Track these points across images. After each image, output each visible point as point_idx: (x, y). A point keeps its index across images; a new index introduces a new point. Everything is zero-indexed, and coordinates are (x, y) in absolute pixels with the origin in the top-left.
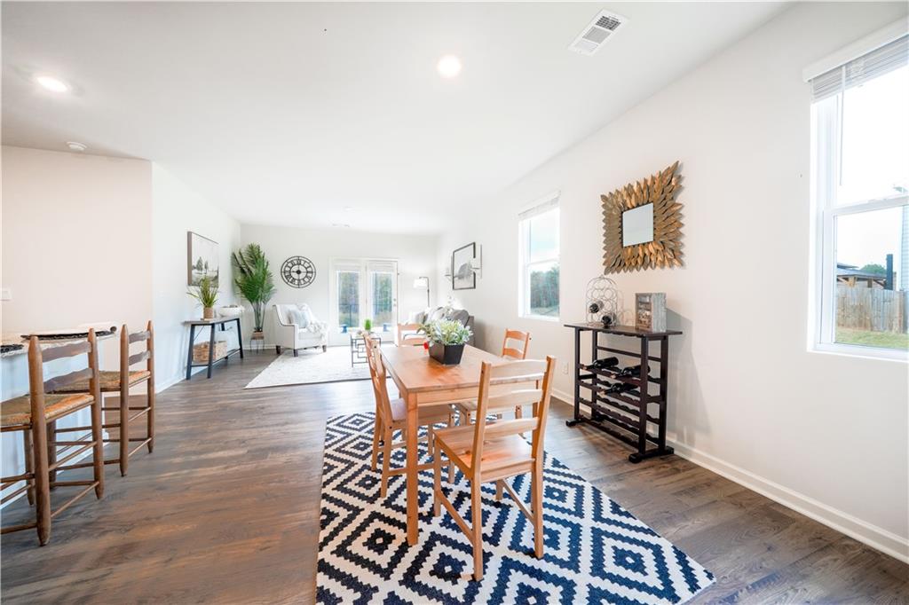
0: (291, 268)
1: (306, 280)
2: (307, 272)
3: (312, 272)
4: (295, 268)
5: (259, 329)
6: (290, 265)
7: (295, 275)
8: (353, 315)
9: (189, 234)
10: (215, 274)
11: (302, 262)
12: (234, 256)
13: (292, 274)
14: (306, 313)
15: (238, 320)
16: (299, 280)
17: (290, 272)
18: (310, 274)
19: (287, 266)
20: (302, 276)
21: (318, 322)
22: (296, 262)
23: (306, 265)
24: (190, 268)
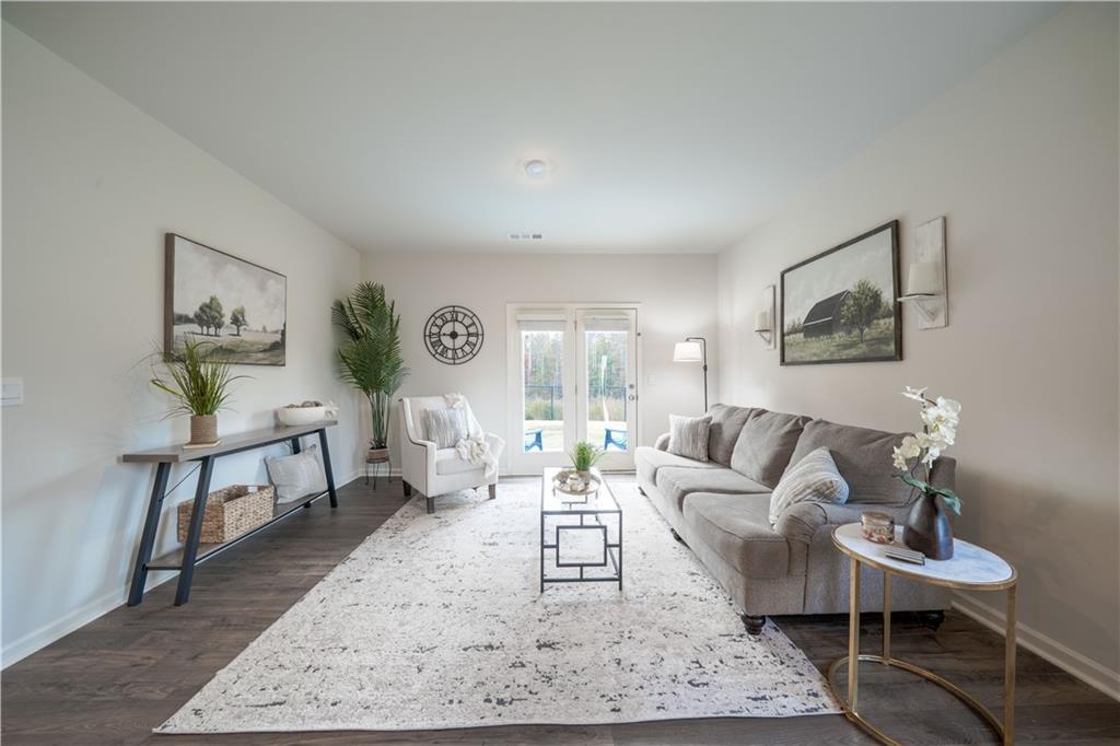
0: (441, 328)
1: (467, 349)
2: (469, 335)
3: (477, 335)
4: (448, 329)
5: (380, 444)
6: (439, 322)
7: (447, 341)
8: (556, 402)
9: (169, 240)
10: (278, 337)
11: (460, 317)
12: (340, 309)
13: (442, 338)
14: (459, 417)
15: (322, 432)
16: (454, 350)
17: (439, 335)
18: (475, 336)
19: (434, 324)
20: (460, 341)
21: (481, 435)
22: (449, 316)
23: (467, 321)
24: (170, 319)
